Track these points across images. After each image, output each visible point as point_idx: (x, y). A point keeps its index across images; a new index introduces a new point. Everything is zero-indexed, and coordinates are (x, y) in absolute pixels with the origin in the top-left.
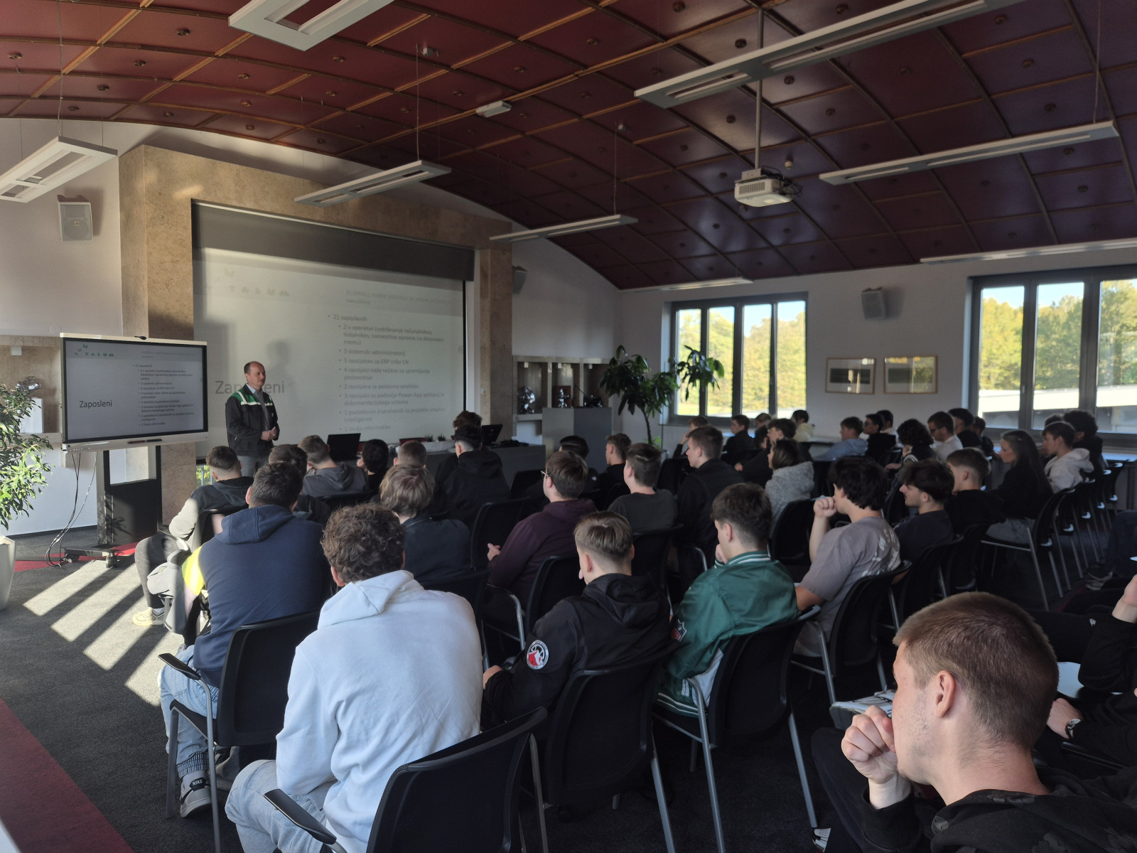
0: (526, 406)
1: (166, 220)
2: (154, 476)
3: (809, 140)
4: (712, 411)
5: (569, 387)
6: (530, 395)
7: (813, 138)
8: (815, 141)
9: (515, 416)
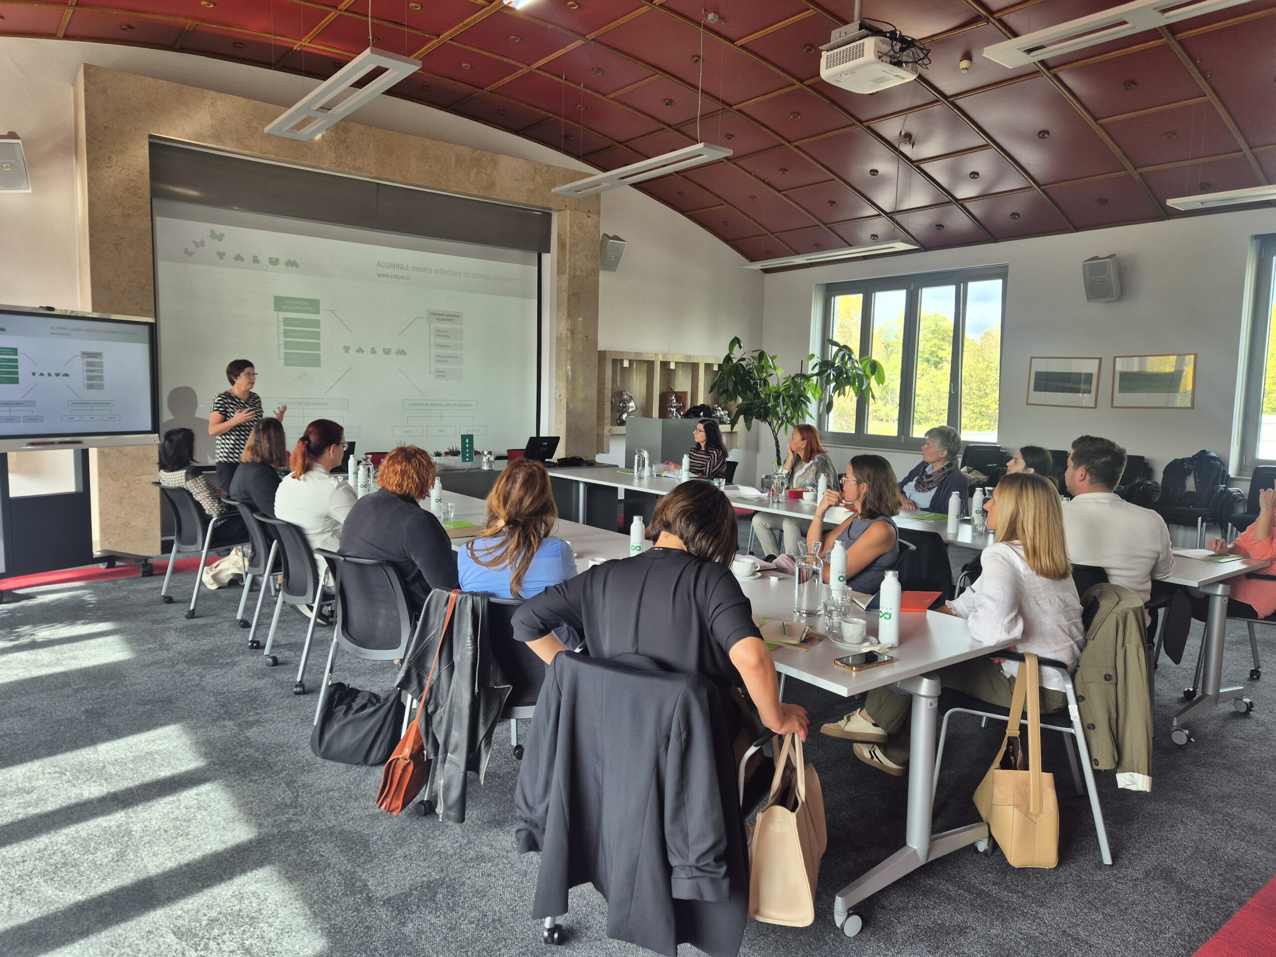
0: (624, 416)
1: (114, 161)
2: (81, 490)
3: (992, 19)
4: (874, 428)
5: (685, 393)
6: (629, 402)
7: (997, 15)
8: (1000, 21)
9: (607, 427)
